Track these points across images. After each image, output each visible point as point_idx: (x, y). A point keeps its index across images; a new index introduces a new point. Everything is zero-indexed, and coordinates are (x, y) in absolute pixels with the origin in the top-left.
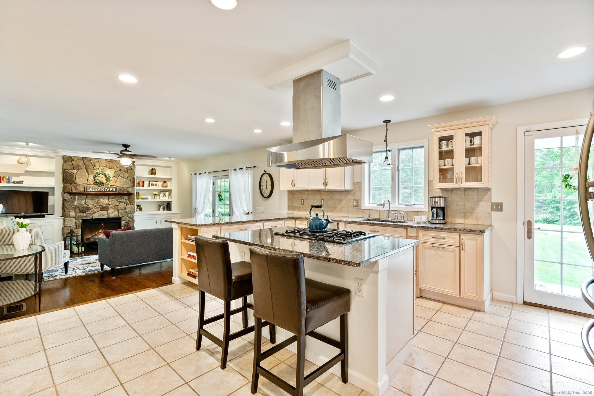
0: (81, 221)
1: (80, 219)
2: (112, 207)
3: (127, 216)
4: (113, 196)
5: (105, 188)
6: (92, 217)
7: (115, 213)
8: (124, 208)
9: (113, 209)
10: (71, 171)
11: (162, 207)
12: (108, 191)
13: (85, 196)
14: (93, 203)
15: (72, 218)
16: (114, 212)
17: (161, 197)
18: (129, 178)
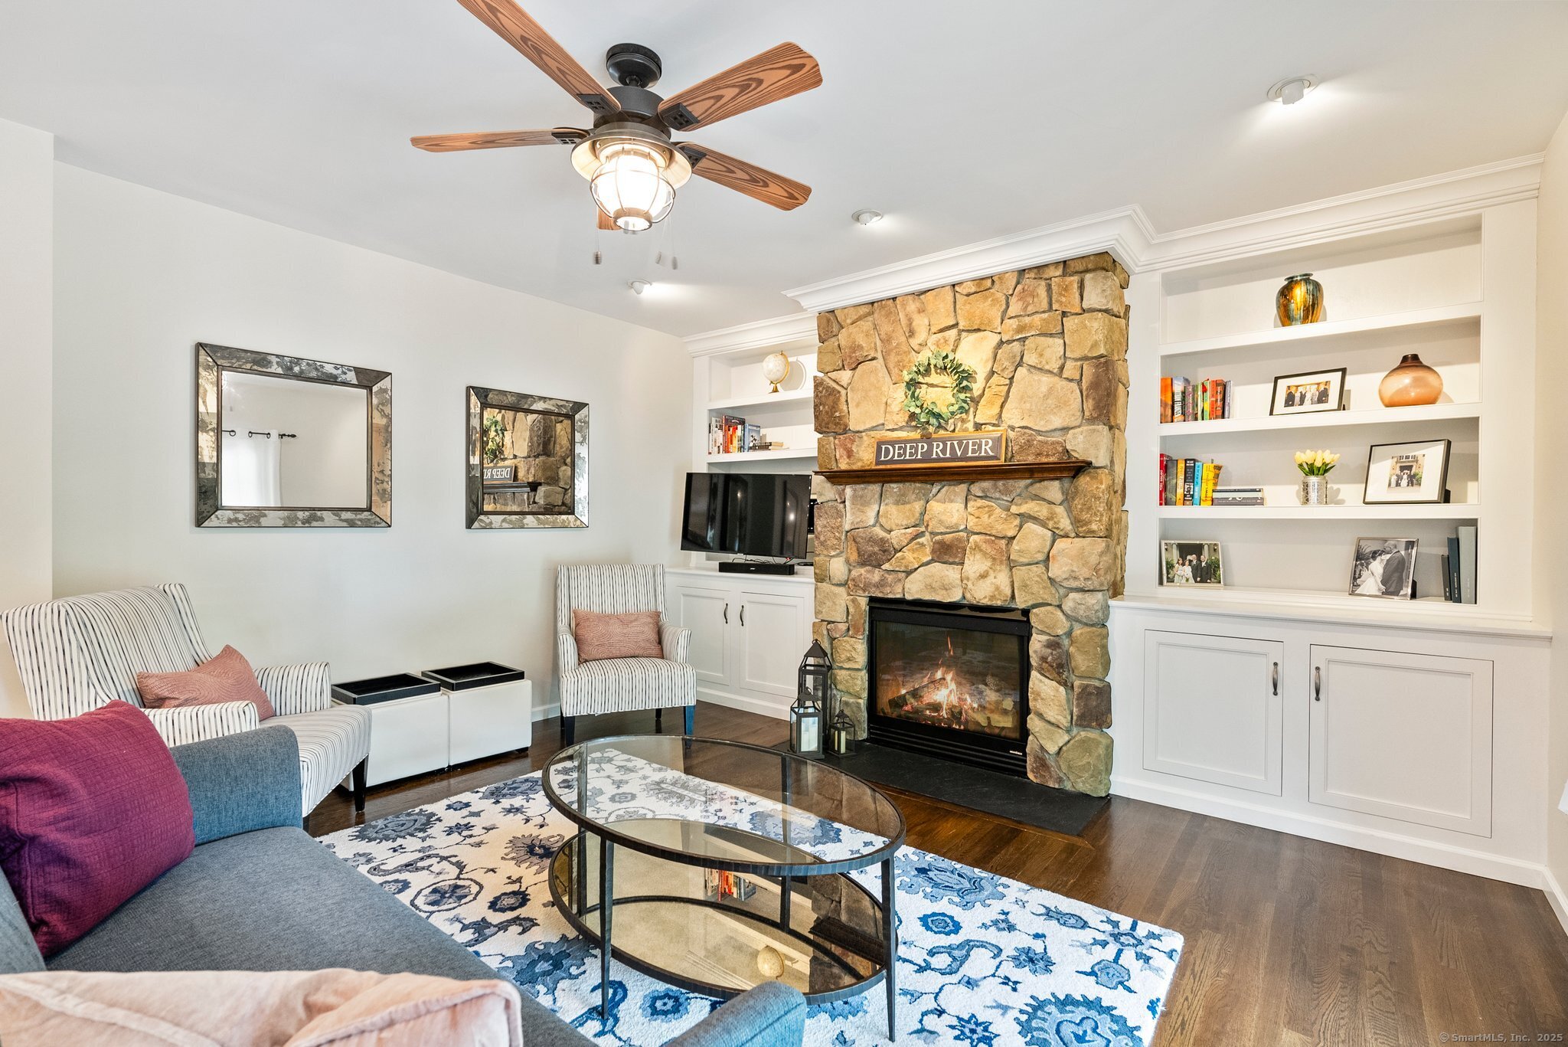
0: (863, 602)
1: (861, 592)
2: (984, 546)
3: (1059, 607)
4: (986, 484)
5: (949, 443)
6: (900, 590)
7: (998, 582)
8: (1041, 557)
9: (985, 554)
10: (833, 378)
11: (1377, 567)
12: (959, 454)
13: (876, 488)
14: (905, 523)
15: (837, 585)
16: (992, 574)
17: (1378, 489)
18: (1071, 370)
